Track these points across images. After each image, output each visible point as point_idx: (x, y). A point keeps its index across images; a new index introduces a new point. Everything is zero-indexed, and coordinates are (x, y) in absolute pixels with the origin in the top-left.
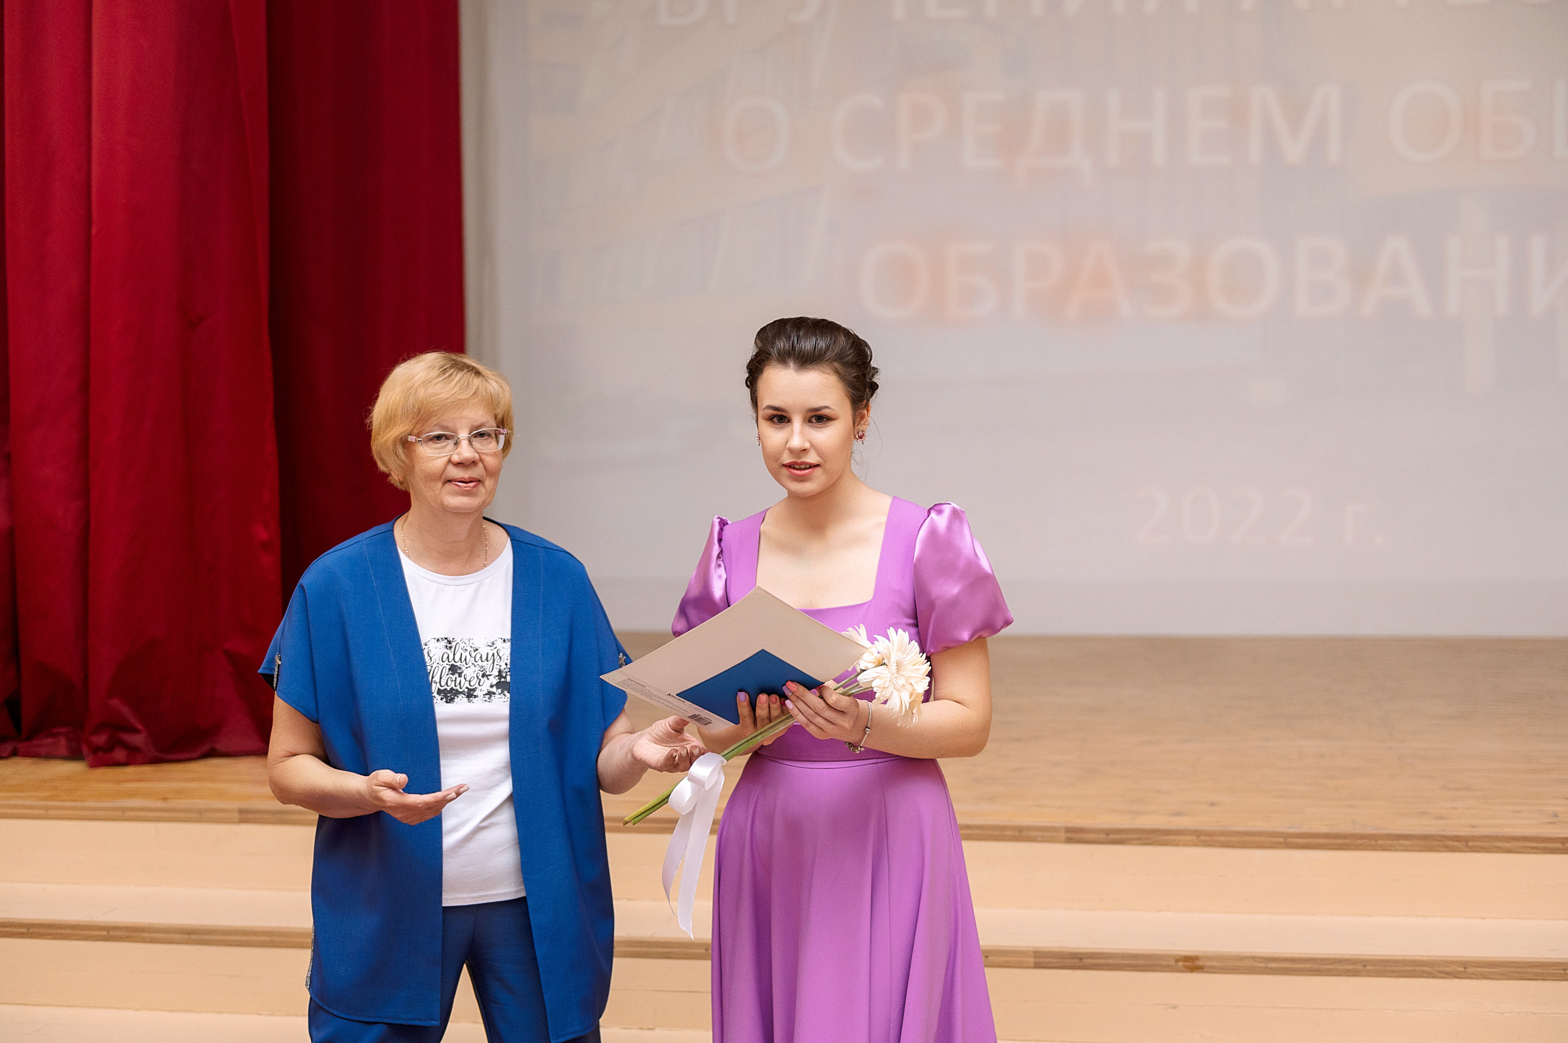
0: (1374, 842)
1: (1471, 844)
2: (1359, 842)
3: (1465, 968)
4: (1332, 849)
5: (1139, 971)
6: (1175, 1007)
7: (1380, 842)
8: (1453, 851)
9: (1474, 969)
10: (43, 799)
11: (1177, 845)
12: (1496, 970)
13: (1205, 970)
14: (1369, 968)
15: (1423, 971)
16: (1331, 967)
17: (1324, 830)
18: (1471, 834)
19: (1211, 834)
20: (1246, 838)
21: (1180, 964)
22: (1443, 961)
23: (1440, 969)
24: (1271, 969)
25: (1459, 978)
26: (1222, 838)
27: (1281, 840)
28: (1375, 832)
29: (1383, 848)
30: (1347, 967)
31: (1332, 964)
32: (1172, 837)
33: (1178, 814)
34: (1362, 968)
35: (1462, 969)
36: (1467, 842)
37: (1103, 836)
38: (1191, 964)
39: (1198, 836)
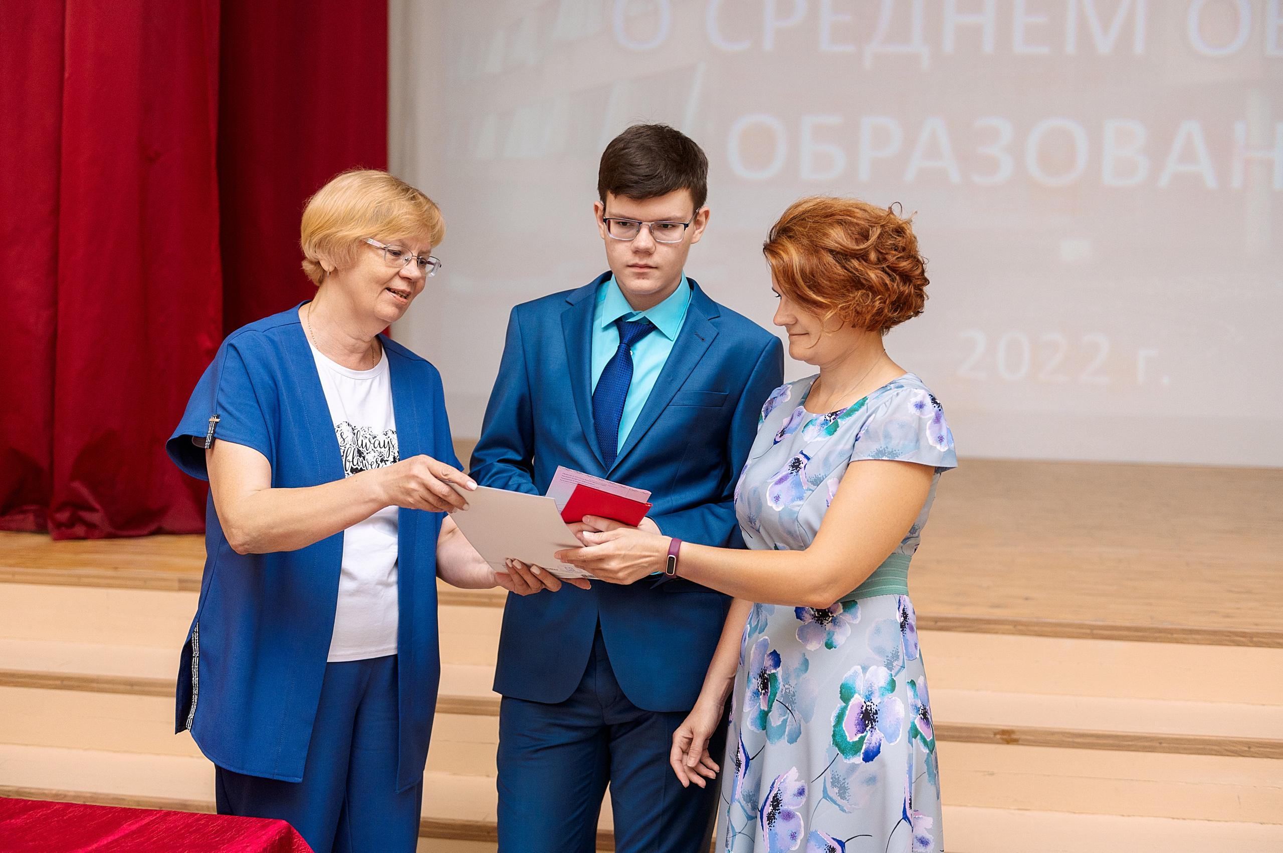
0: (1169, 636)
1: (1255, 639)
2: (1157, 635)
3: (1249, 748)
4: (1131, 640)
5: (961, 741)
6: (992, 774)
7: (1175, 636)
8: (1239, 645)
9: (1257, 749)
10: (11, 566)
11: (996, 633)
12: (1277, 751)
13: (1020, 742)
14: (1164, 745)
15: (1212, 750)
16: (1130, 743)
17: (1127, 624)
18: (1254, 631)
19: (1027, 624)
20: (1059, 629)
21: (998, 737)
22: (1230, 741)
23: (1227, 748)
24: (1078, 743)
25: (1243, 756)
26: (1036, 628)
27: (1088, 631)
28: (1170, 627)
29: (1177, 641)
30: (1146, 744)
31: (1132, 741)
32: (992, 626)
33: (997, 606)
34: (1158, 745)
35: (1246, 749)
36: (1251, 637)
37: (932, 624)
38: (1008, 737)
39: (1015, 626)
